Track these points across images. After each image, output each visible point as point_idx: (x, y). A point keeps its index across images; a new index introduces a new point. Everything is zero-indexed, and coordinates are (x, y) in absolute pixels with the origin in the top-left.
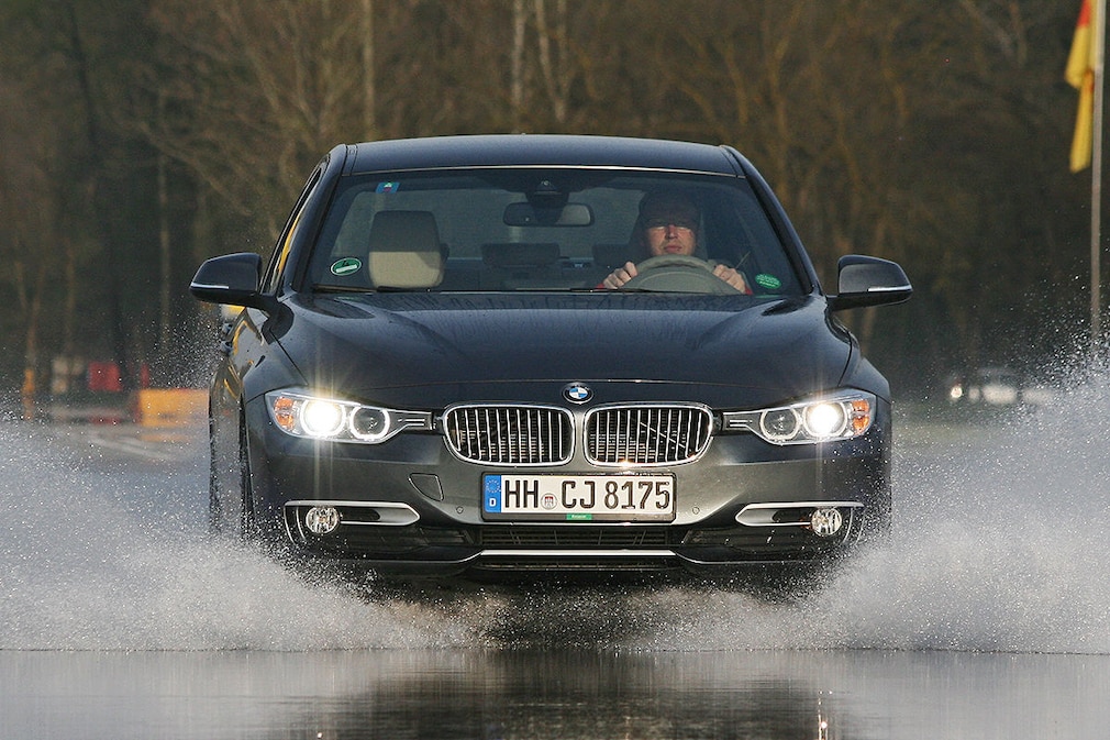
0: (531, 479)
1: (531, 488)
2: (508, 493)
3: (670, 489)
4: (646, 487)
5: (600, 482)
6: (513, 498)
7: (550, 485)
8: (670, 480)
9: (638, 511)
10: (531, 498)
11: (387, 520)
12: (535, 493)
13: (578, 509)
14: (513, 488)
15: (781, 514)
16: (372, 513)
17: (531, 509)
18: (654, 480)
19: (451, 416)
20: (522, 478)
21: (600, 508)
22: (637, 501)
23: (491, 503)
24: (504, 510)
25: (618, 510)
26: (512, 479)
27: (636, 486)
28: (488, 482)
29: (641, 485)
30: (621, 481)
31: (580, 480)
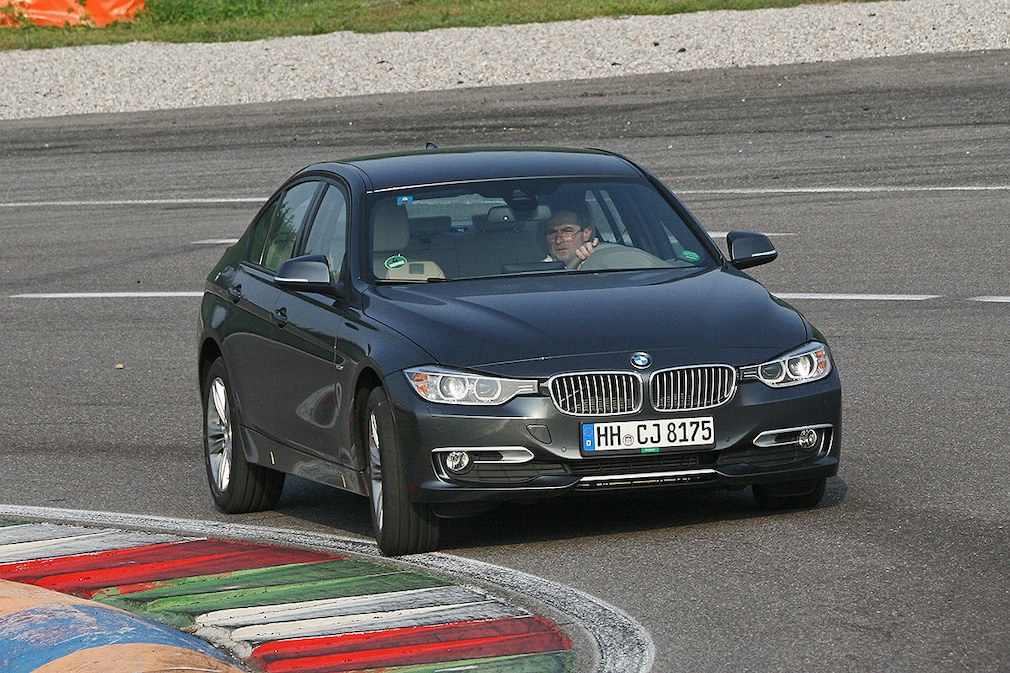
0: (615, 425)
1: (615, 431)
2: (599, 436)
3: (711, 425)
4: (695, 426)
5: (664, 423)
6: (603, 439)
7: (629, 428)
8: (711, 419)
9: (690, 443)
10: (615, 438)
11: (507, 459)
12: (619, 435)
13: (649, 444)
14: (602, 432)
15: (779, 437)
16: (497, 455)
17: (616, 447)
18: (700, 420)
19: (554, 383)
20: (608, 425)
21: (664, 443)
22: (689, 437)
23: (588, 443)
24: (597, 448)
25: (677, 443)
26: (602, 426)
27: (688, 425)
28: (585, 428)
29: (692, 424)
30: (678, 422)
31: (649, 423)
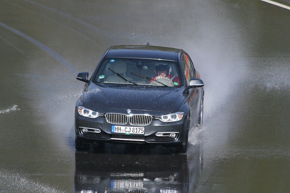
0: (120, 127)
1: (120, 128)
3: (144, 130)
4: (140, 129)
5: (132, 128)
6: (116, 130)
7: (123, 128)
8: (144, 128)
10: (120, 130)
11: (95, 132)
13: (128, 132)
15: (164, 134)
16: (93, 130)
17: (119, 132)
19: (107, 115)
20: (118, 127)
21: (131, 133)
22: (138, 132)
23: (113, 130)
24: (115, 132)
25: (135, 133)
26: (117, 127)
28: (112, 127)
29: (139, 129)
30: (135, 128)
31: (128, 127)
